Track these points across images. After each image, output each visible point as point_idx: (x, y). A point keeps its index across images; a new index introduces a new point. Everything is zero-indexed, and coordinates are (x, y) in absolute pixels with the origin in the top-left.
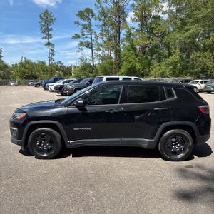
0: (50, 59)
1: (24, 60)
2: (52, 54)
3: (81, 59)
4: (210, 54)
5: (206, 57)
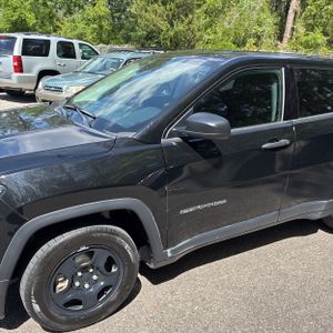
4: (162, 8)
5: (155, 12)
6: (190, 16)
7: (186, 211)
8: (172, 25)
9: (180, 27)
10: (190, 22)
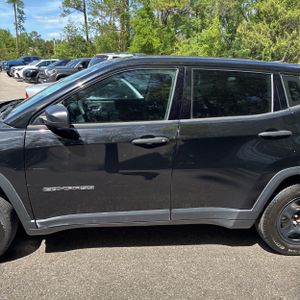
0: (18, 26)
2: (21, 18)
3: (68, 29)
4: (267, 26)
5: (259, 31)
6: (295, 32)
7: (48, 189)
8: (274, 41)
9: (282, 43)
10: (294, 38)
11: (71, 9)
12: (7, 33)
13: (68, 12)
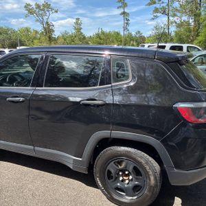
0: (125, 29)
1: (100, 31)
2: (127, 24)
3: (156, 28)
11: (159, 14)
12: (118, 34)
13: (157, 17)
